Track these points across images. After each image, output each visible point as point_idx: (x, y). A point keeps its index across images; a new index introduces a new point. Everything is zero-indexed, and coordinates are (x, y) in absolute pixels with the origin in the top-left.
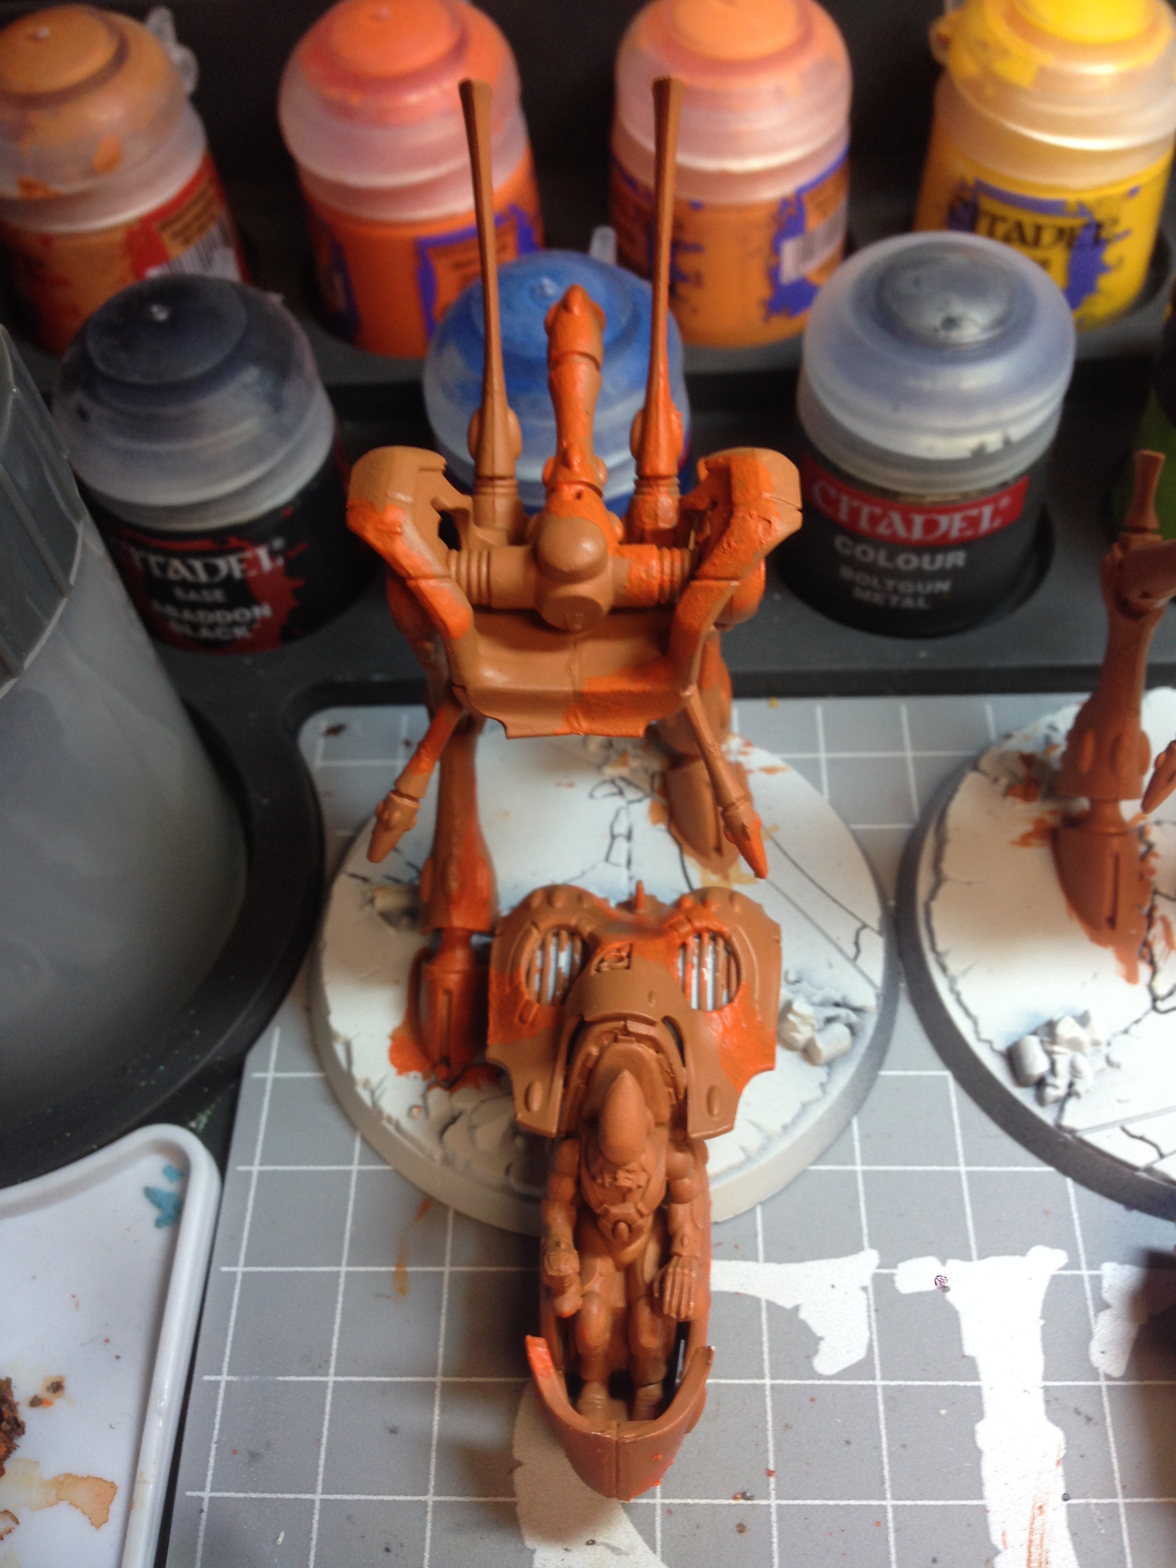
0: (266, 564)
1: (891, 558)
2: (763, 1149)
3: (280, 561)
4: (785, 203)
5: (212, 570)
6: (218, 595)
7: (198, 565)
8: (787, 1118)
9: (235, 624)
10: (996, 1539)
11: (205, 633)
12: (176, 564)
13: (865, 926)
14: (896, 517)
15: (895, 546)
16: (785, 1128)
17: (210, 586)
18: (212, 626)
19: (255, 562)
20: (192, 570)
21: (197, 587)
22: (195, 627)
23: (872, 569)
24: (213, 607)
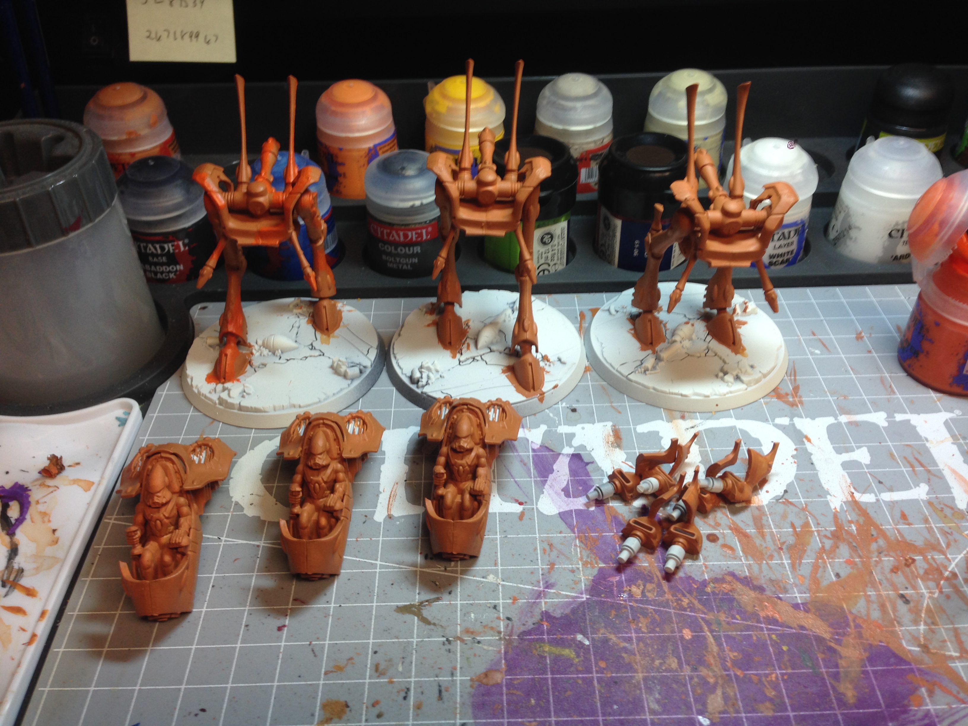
0: (182, 249)
1: (396, 249)
2: (325, 399)
3: (187, 248)
4: (370, 150)
5: (163, 249)
6: (164, 259)
7: (158, 246)
8: (335, 392)
9: (170, 272)
10: (381, 490)
11: (159, 276)
12: (150, 246)
13: (372, 347)
14: (394, 232)
15: (397, 244)
16: (334, 394)
17: (162, 255)
18: (162, 273)
19: (178, 247)
20: (156, 249)
21: (157, 256)
22: (156, 273)
23: (390, 254)
24: (162, 264)
